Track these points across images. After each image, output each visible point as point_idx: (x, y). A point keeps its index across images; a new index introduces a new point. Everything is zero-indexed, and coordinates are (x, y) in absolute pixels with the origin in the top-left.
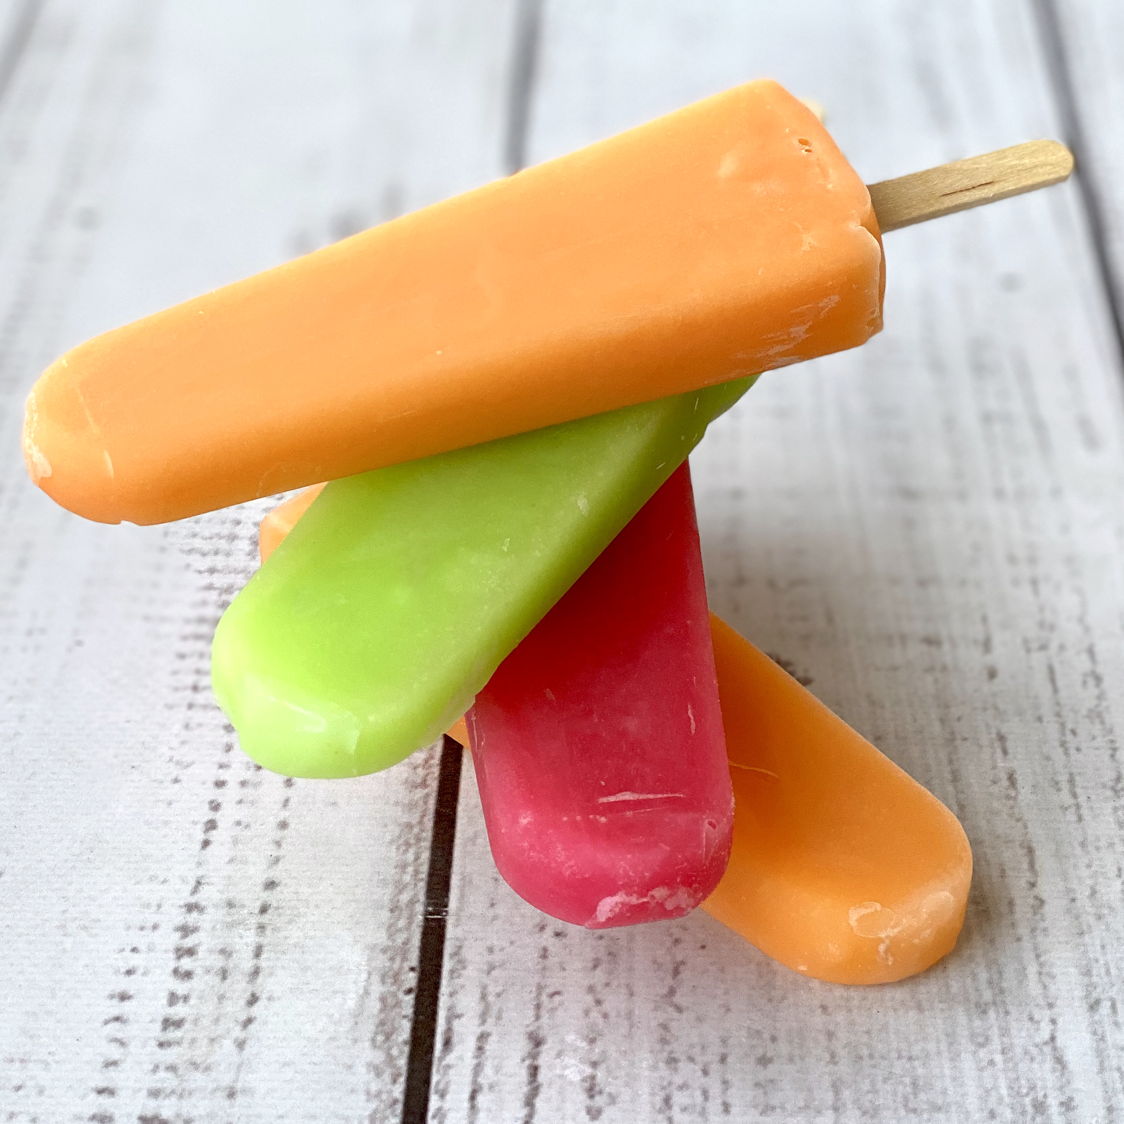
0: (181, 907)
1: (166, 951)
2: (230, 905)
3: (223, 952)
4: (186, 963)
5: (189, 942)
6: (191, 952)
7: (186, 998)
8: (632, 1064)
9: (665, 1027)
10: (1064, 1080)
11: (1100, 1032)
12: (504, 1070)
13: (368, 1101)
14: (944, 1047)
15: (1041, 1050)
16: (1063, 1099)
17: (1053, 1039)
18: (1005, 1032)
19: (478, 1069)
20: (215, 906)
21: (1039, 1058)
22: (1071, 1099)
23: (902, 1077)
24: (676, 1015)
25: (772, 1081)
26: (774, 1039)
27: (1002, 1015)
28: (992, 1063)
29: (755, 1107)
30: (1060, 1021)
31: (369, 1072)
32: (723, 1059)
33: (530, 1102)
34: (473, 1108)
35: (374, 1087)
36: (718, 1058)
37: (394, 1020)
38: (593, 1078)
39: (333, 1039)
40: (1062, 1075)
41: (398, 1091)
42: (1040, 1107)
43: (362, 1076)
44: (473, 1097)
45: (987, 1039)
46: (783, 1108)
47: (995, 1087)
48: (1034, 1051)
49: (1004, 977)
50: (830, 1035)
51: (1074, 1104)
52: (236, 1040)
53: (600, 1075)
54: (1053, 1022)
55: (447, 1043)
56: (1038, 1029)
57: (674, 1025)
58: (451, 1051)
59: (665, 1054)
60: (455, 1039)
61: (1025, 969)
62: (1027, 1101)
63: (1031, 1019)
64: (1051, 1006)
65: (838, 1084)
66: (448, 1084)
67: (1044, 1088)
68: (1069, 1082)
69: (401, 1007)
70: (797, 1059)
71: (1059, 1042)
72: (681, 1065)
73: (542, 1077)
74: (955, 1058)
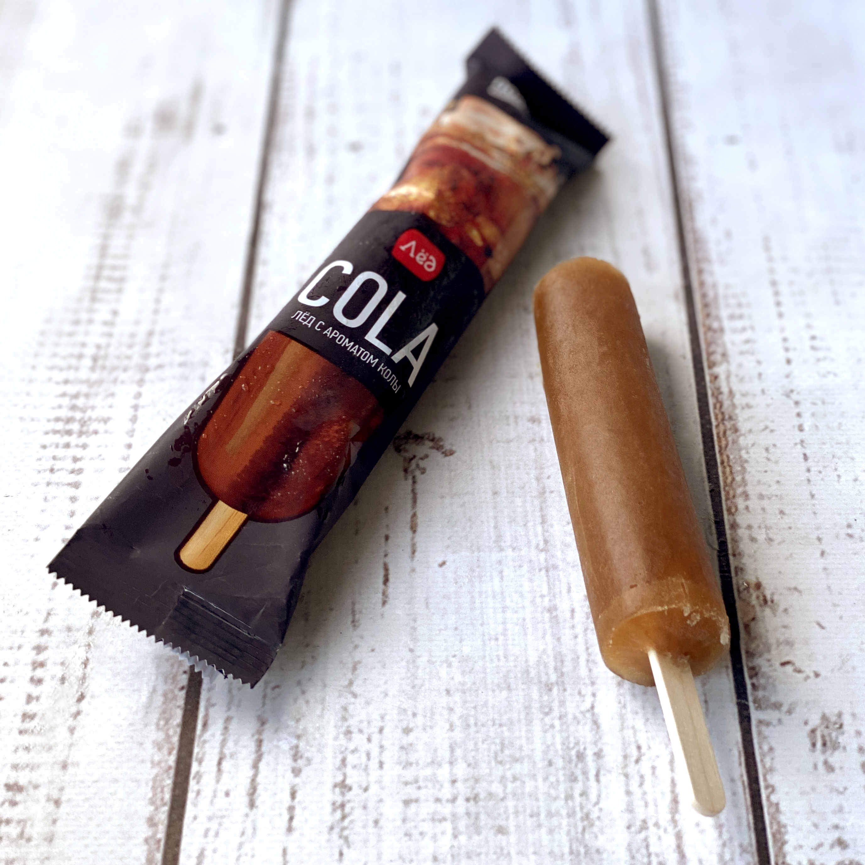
0: (37, 632)
1: (26, 664)
2: (69, 629)
3: (63, 664)
4: (39, 673)
5: (41, 658)
6: (42, 665)
7: (38, 698)
8: (322, 735)
9: (345, 709)
10: (598, 737)
11: (622, 702)
12: (241, 743)
13: (152, 767)
14: (522, 716)
15: (585, 716)
16: (596, 750)
17: (593, 707)
18: (562, 703)
19: (223, 743)
20: (59, 630)
21: (582, 722)
22: (601, 750)
23: (495, 738)
24: (353, 700)
25: (411, 745)
26: (414, 715)
27: (561, 692)
28: (552, 726)
29: (399, 763)
30: (598, 694)
31: (153, 748)
32: (381, 730)
33: (255, 766)
34: (219, 770)
35: (157, 758)
36: (377, 730)
37: (171, 709)
38: (297, 747)
39: (131, 725)
40: (597, 733)
41: (172, 760)
42: (580, 756)
43: (149, 751)
44: (219, 763)
45: (551, 709)
46: (417, 764)
47: (553, 744)
48: (580, 716)
49: (565, 664)
50: (451, 710)
51: (603, 754)
52: (69, 728)
53: (302, 745)
54: (594, 695)
55: (205, 725)
56: (584, 701)
57: (351, 708)
58: (207, 731)
59: (344, 729)
60: (210, 722)
61: (578, 658)
62: (573, 753)
63: (580, 693)
64: (593, 683)
65: (454, 745)
66: (204, 754)
67: (584, 743)
68: (600, 738)
69: (176, 700)
70: (428, 728)
71: (596, 710)
72: (354, 735)
73: (264, 748)
74: (529, 722)
